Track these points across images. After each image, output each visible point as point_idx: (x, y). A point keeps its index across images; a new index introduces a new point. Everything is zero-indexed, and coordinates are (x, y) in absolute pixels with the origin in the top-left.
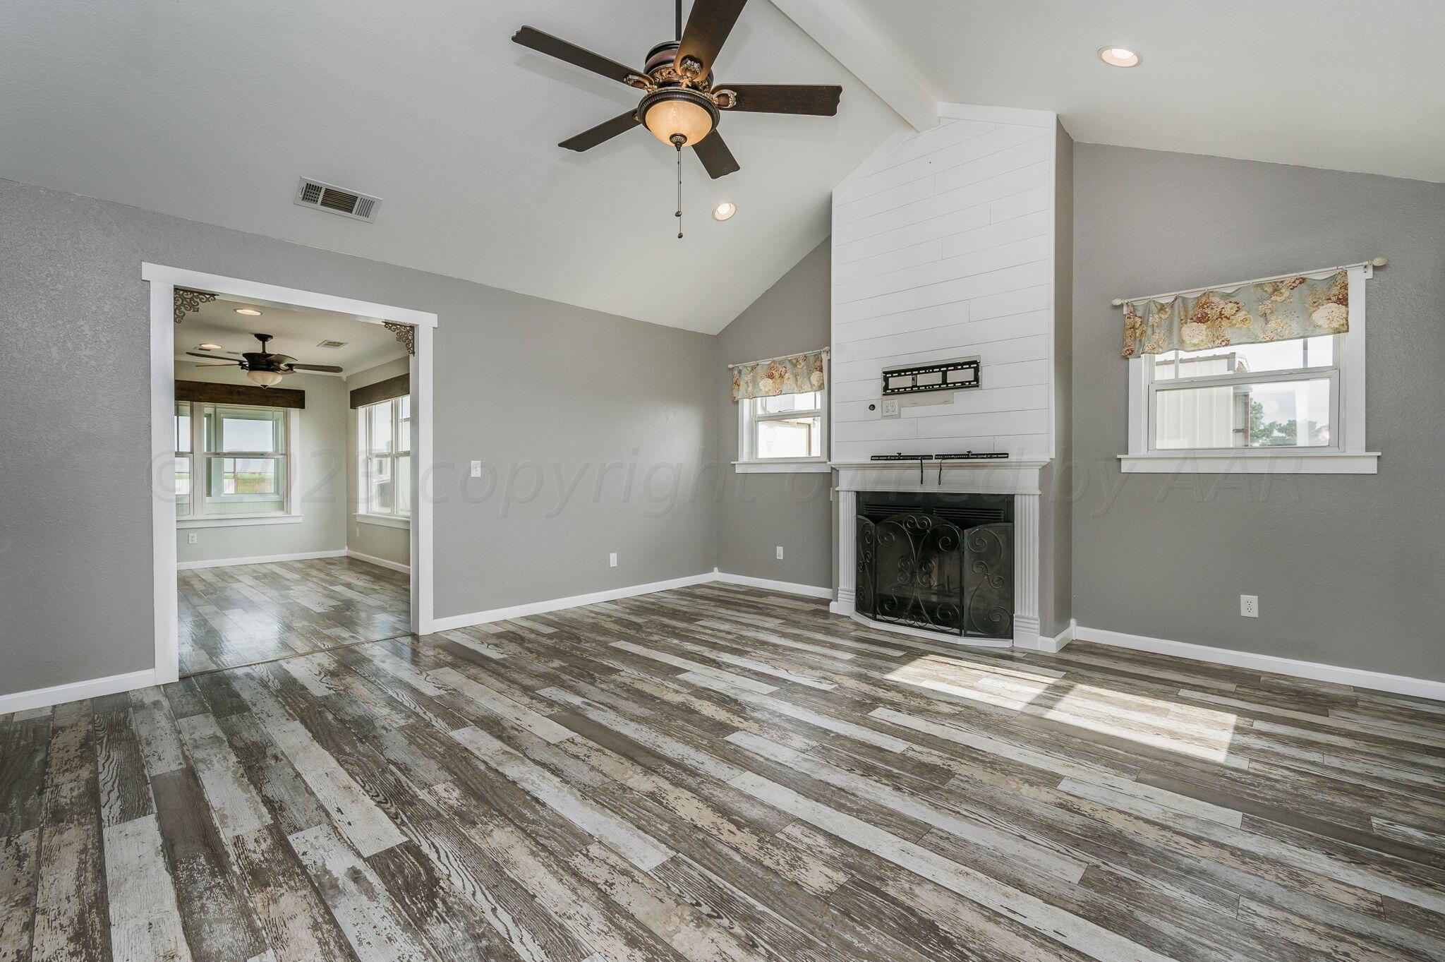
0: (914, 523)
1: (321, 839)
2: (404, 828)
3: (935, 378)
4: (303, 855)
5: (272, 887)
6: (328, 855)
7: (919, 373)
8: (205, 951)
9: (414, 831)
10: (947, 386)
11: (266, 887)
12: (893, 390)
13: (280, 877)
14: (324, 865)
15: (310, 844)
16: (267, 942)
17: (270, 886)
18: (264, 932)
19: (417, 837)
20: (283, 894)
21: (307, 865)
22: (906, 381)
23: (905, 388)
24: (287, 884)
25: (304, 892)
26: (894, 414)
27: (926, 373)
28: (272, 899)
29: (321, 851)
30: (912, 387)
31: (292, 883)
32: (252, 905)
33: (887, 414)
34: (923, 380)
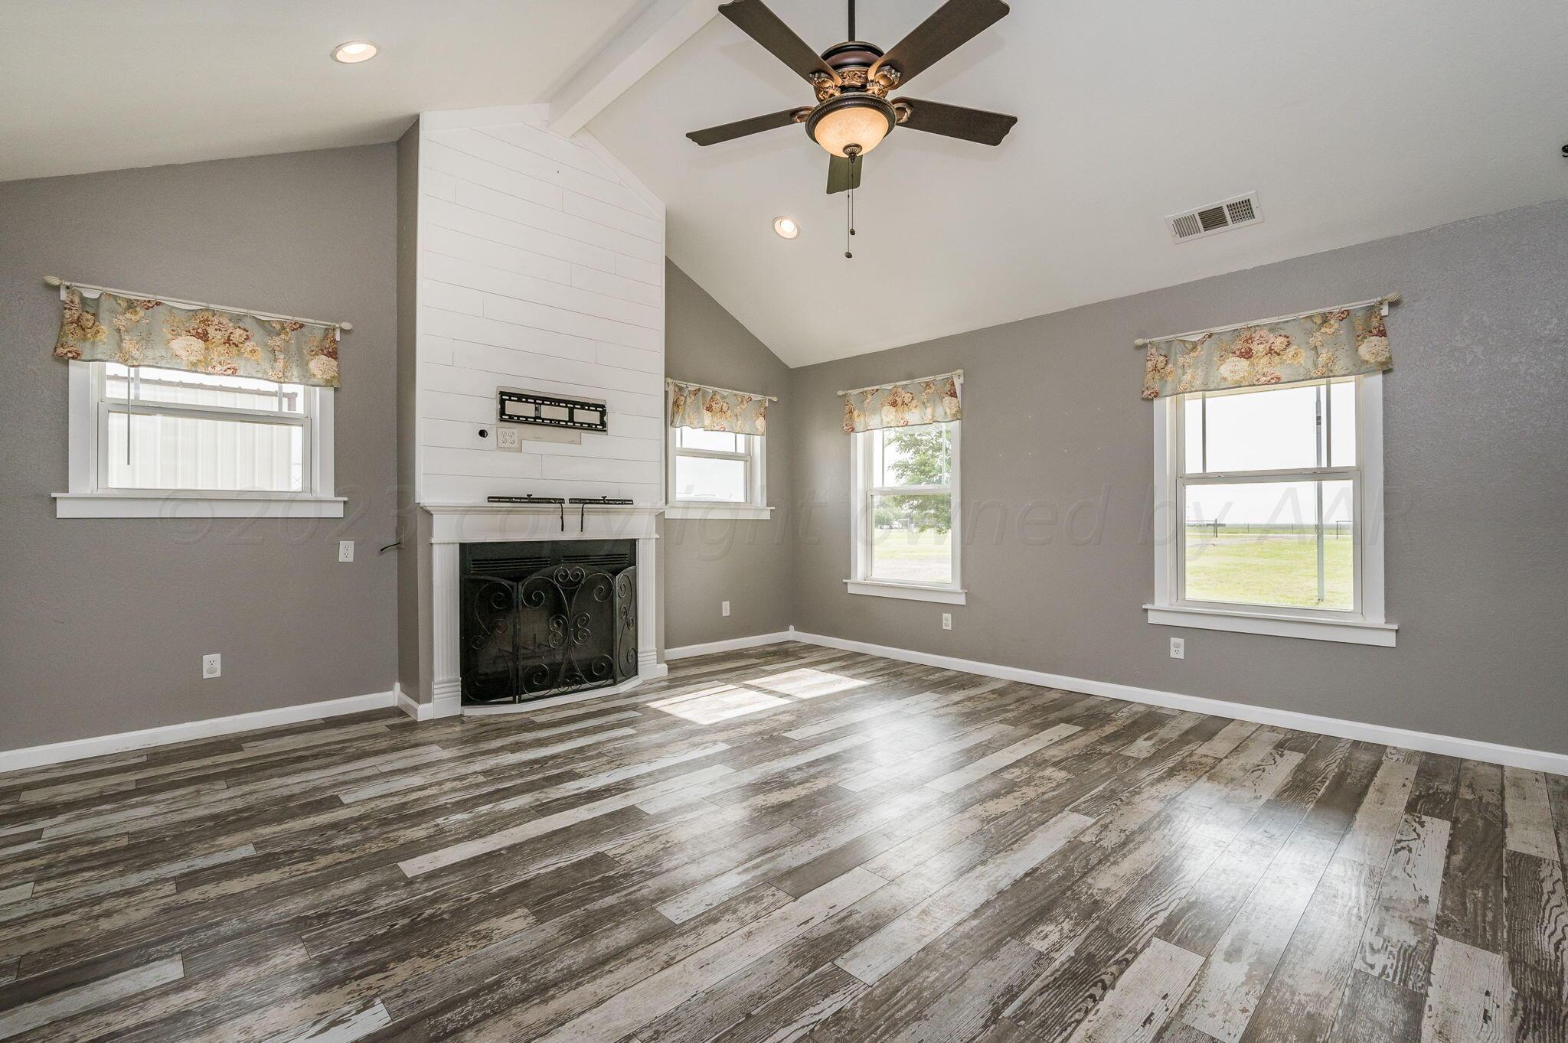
0: (567, 575)
1: (1212, 1009)
2: (1139, 947)
3: (562, 414)
4: (1247, 1011)
5: (1308, 1009)
6: (1228, 988)
7: (543, 404)
8: (1408, 1012)
9: (1137, 938)
10: (574, 425)
11: (1313, 1015)
12: (511, 417)
13: (1291, 1011)
14: (1243, 984)
15: (1227, 1014)
16: (1352, 974)
17: (1309, 1012)
18: (1349, 982)
19: (1146, 933)
20: (1305, 995)
21: (1257, 998)
22: (528, 410)
23: (527, 418)
24: (1292, 1000)
25: (1287, 979)
26: (512, 446)
27: (551, 405)
28: (1318, 1001)
29: (1228, 998)
30: (535, 418)
31: (1288, 996)
32: (1340, 1011)
33: (503, 445)
34: (547, 412)
